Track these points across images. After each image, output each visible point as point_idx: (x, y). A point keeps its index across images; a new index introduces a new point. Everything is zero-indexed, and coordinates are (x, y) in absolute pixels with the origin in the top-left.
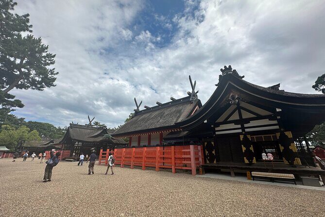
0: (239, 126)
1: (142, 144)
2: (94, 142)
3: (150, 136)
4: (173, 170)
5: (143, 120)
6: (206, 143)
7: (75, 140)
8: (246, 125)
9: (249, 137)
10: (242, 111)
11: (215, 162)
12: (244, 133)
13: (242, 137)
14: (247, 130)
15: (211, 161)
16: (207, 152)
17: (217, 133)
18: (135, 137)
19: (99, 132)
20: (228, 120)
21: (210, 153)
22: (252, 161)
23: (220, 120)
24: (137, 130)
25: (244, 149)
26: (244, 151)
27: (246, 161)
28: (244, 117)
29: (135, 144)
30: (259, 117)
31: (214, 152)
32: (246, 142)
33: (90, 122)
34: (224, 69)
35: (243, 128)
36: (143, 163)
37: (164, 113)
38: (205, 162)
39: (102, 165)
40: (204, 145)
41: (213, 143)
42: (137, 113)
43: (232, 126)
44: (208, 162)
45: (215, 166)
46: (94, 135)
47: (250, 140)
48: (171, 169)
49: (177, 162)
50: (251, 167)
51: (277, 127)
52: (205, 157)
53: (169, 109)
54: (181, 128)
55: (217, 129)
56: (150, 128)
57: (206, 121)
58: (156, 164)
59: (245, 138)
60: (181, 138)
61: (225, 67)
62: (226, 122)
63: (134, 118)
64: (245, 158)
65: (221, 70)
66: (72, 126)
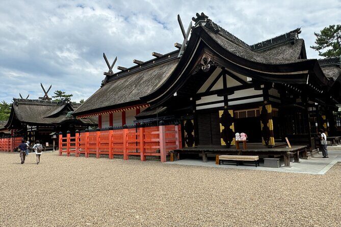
0: (222, 98)
1: (115, 125)
2: (53, 124)
3: (124, 114)
4: (142, 157)
5: (114, 89)
6: (185, 122)
7: (25, 122)
8: (230, 97)
9: (231, 112)
10: (227, 76)
11: (194, 145)
12: (226, 107)
13: (221, 113)
14: (230, 103)
15: (190, 144)
16: (186, 134)
17: (198, 108)
18: (106, 115)
19: (60, 109)
20: (211, 90)
21: (189, 134)
22: (230, 143)
23: (203, 89)
24: (103, 106)
25: (222, 128)
26: (221, 131)
27: (223, 143)
28: (229, 86)
29: (106, 125)
30: (245, 86)
31: (193, 133)
32: (227, 120)
33: (46, 93)
34: (196, 17)
35: (226, 101)
36: (110, 151)
37: (142, 79)
38: (183, 146)
39: (63, 155)
40: (182, 124)
41: (192, 121)
42: (110, 78)
43: (215, 98)
44: (186, 145)
45: (193, 151)
46: (53, 113)
47: (232, 116)
48: (140, 156)
49: (146, 147)
50: (229, 150)
51: (261, 99)
52: (183, 140)
53: (150, 72)
54: (149, 103)
55: (198, 102)
56: (119, 102)
57: (175, 94)
58: (124, 151)
59: (226, 114)
60: (154, 116)
61: (197, 14)
62: (208, 93)
63: (105, 87)
64: (222, 139)
65: (193, 19)
66: (17, 102)
